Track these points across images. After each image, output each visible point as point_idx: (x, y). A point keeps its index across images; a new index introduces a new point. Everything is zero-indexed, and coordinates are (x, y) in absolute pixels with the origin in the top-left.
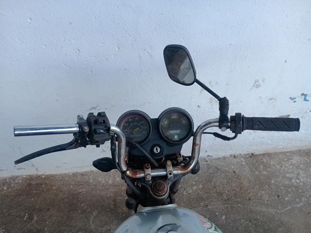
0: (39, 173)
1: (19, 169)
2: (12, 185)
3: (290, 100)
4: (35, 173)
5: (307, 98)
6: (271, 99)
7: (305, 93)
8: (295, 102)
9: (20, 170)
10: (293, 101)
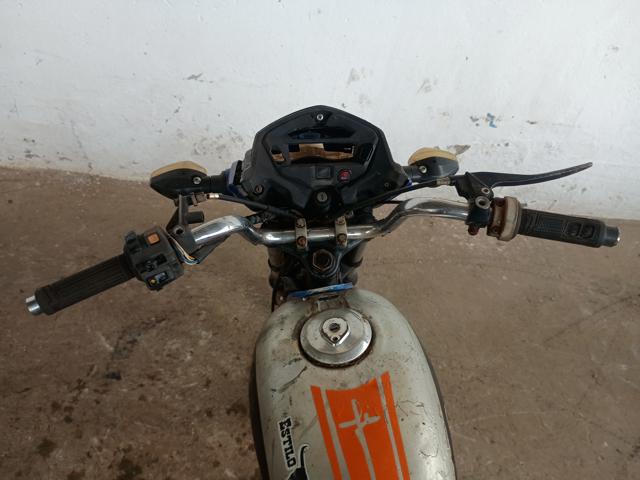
0: (93, 172)
1: (62, 159)
2: (49, 182)
3: (470, 120)
4: (86, 171)
5: (494, 123)
6: (444, 114)
7: (492, 114)
8: (477, 125)
9: (65, 161)
10: (475, 123)
